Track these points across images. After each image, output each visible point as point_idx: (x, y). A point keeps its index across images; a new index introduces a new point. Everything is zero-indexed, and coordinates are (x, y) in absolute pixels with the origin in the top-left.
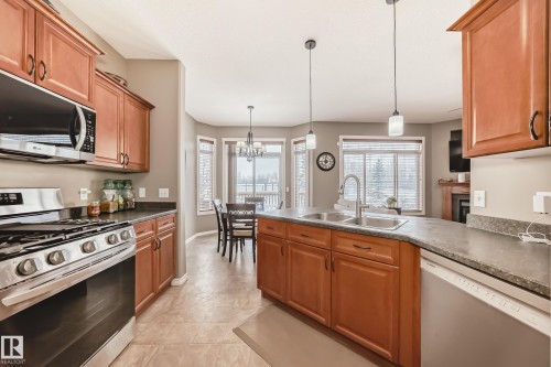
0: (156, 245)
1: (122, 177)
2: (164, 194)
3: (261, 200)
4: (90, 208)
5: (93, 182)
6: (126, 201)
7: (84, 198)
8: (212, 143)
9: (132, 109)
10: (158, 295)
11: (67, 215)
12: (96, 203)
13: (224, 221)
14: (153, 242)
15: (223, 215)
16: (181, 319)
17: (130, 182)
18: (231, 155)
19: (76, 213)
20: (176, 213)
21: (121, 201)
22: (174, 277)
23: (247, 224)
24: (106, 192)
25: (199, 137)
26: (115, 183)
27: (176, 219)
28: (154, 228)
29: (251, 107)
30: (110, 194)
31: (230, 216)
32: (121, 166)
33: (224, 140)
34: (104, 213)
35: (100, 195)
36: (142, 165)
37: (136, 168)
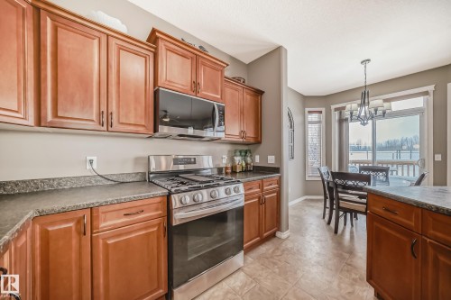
0: (261, 201)
1: (245, 148)
2: (271, 160)
3: (385, 170)
4: (226, 168)
5: (229, 151)
6: (247, 164)
7: (224, 162)
8: (321, 112)
9: (248, 98)
10: (263, 241)
11: (216, 172)
12: (229, 166)
13: (331, 189)
14: (259, 198)
15: (328, 183)
16: (277, 270)
17: (250, 151)
18: (342, 121)
19: (220, 170)
20: (280, 177)
21: (244, 164)
22: (278, 230)
23: (361, 197)
24: (235, 158)
25: (307, 110)
26: (240, 152)
27: (279, 182)
28: (261, 187)
29: (365, 62)
30: (238, 159)
31: (336, 185)
32: (241, 140)
33: (333, 107)
34: (234, 172)
35: (232, 160)
36: (256, 138)
37: (252, 141)
